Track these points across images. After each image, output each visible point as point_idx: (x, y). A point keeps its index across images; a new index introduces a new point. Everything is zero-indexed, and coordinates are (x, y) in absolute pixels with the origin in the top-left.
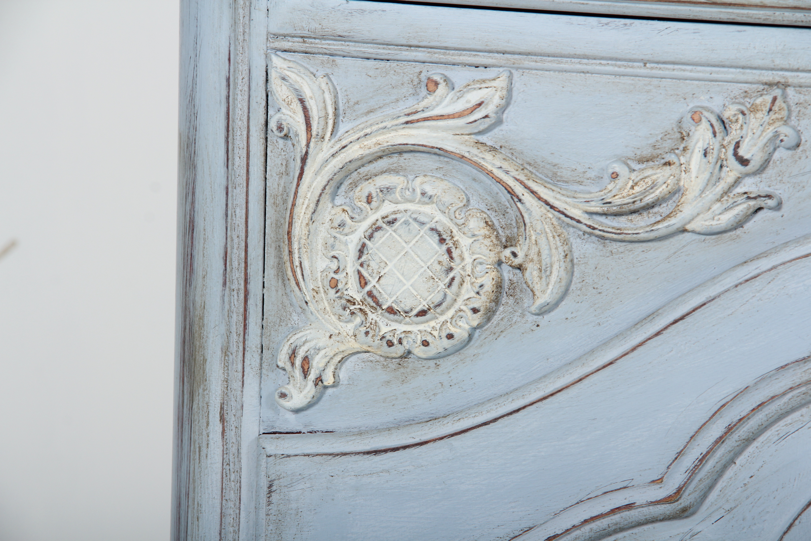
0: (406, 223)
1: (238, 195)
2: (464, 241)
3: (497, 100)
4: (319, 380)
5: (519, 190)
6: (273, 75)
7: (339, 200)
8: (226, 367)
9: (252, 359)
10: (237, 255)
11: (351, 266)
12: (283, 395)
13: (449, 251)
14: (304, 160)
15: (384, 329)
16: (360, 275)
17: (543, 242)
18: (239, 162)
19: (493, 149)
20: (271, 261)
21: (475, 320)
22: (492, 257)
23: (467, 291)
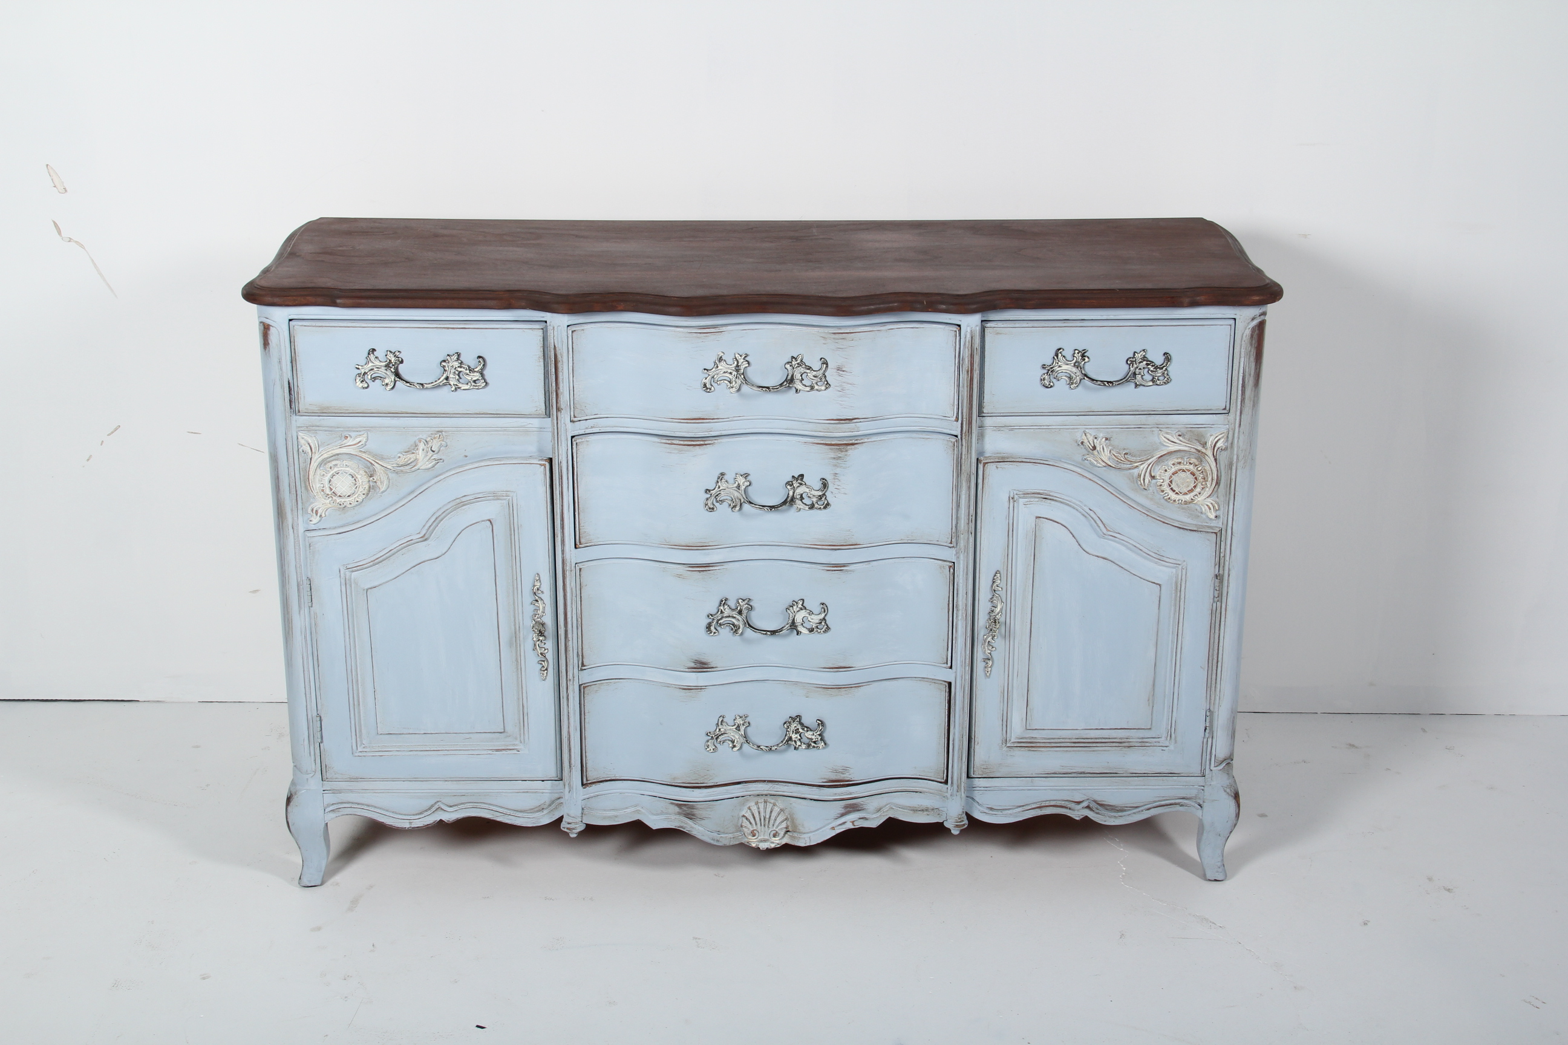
0: (342, 473)
1: (292, 469)
2: (359, 477)
3: (365, 440)
4: (321, 516)
5: (373, 462)
6: (299, 437)
7: (321, 468)
8: (292, 514)
9: (300, 512)
10: (293, 484)
11: (327, 486)
12: (311, 521)
13: (355, 480)
14: (311, 459)
15: (338, 501)
16: (330, 488)
17: (381, 475)
18: (291, 460)
19: (364, 452)
20: (303, 485)
21: (364, 496)
22: (367, 480)
23: (361, 489)
